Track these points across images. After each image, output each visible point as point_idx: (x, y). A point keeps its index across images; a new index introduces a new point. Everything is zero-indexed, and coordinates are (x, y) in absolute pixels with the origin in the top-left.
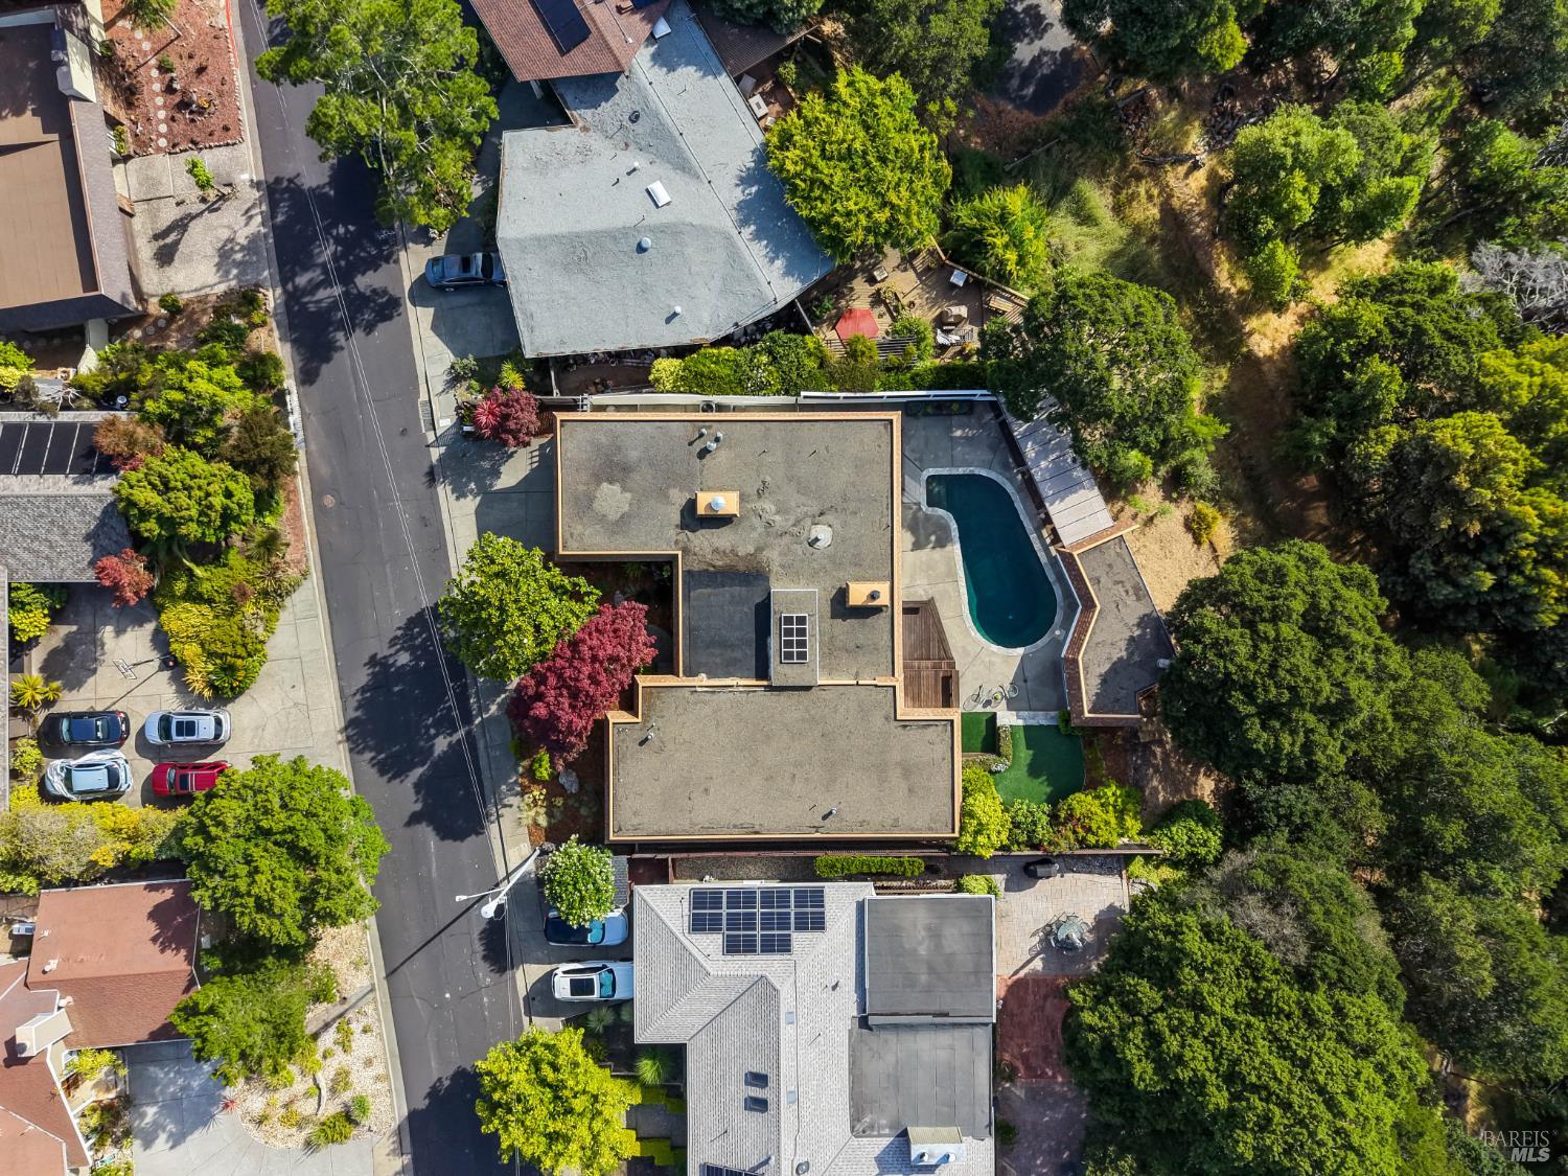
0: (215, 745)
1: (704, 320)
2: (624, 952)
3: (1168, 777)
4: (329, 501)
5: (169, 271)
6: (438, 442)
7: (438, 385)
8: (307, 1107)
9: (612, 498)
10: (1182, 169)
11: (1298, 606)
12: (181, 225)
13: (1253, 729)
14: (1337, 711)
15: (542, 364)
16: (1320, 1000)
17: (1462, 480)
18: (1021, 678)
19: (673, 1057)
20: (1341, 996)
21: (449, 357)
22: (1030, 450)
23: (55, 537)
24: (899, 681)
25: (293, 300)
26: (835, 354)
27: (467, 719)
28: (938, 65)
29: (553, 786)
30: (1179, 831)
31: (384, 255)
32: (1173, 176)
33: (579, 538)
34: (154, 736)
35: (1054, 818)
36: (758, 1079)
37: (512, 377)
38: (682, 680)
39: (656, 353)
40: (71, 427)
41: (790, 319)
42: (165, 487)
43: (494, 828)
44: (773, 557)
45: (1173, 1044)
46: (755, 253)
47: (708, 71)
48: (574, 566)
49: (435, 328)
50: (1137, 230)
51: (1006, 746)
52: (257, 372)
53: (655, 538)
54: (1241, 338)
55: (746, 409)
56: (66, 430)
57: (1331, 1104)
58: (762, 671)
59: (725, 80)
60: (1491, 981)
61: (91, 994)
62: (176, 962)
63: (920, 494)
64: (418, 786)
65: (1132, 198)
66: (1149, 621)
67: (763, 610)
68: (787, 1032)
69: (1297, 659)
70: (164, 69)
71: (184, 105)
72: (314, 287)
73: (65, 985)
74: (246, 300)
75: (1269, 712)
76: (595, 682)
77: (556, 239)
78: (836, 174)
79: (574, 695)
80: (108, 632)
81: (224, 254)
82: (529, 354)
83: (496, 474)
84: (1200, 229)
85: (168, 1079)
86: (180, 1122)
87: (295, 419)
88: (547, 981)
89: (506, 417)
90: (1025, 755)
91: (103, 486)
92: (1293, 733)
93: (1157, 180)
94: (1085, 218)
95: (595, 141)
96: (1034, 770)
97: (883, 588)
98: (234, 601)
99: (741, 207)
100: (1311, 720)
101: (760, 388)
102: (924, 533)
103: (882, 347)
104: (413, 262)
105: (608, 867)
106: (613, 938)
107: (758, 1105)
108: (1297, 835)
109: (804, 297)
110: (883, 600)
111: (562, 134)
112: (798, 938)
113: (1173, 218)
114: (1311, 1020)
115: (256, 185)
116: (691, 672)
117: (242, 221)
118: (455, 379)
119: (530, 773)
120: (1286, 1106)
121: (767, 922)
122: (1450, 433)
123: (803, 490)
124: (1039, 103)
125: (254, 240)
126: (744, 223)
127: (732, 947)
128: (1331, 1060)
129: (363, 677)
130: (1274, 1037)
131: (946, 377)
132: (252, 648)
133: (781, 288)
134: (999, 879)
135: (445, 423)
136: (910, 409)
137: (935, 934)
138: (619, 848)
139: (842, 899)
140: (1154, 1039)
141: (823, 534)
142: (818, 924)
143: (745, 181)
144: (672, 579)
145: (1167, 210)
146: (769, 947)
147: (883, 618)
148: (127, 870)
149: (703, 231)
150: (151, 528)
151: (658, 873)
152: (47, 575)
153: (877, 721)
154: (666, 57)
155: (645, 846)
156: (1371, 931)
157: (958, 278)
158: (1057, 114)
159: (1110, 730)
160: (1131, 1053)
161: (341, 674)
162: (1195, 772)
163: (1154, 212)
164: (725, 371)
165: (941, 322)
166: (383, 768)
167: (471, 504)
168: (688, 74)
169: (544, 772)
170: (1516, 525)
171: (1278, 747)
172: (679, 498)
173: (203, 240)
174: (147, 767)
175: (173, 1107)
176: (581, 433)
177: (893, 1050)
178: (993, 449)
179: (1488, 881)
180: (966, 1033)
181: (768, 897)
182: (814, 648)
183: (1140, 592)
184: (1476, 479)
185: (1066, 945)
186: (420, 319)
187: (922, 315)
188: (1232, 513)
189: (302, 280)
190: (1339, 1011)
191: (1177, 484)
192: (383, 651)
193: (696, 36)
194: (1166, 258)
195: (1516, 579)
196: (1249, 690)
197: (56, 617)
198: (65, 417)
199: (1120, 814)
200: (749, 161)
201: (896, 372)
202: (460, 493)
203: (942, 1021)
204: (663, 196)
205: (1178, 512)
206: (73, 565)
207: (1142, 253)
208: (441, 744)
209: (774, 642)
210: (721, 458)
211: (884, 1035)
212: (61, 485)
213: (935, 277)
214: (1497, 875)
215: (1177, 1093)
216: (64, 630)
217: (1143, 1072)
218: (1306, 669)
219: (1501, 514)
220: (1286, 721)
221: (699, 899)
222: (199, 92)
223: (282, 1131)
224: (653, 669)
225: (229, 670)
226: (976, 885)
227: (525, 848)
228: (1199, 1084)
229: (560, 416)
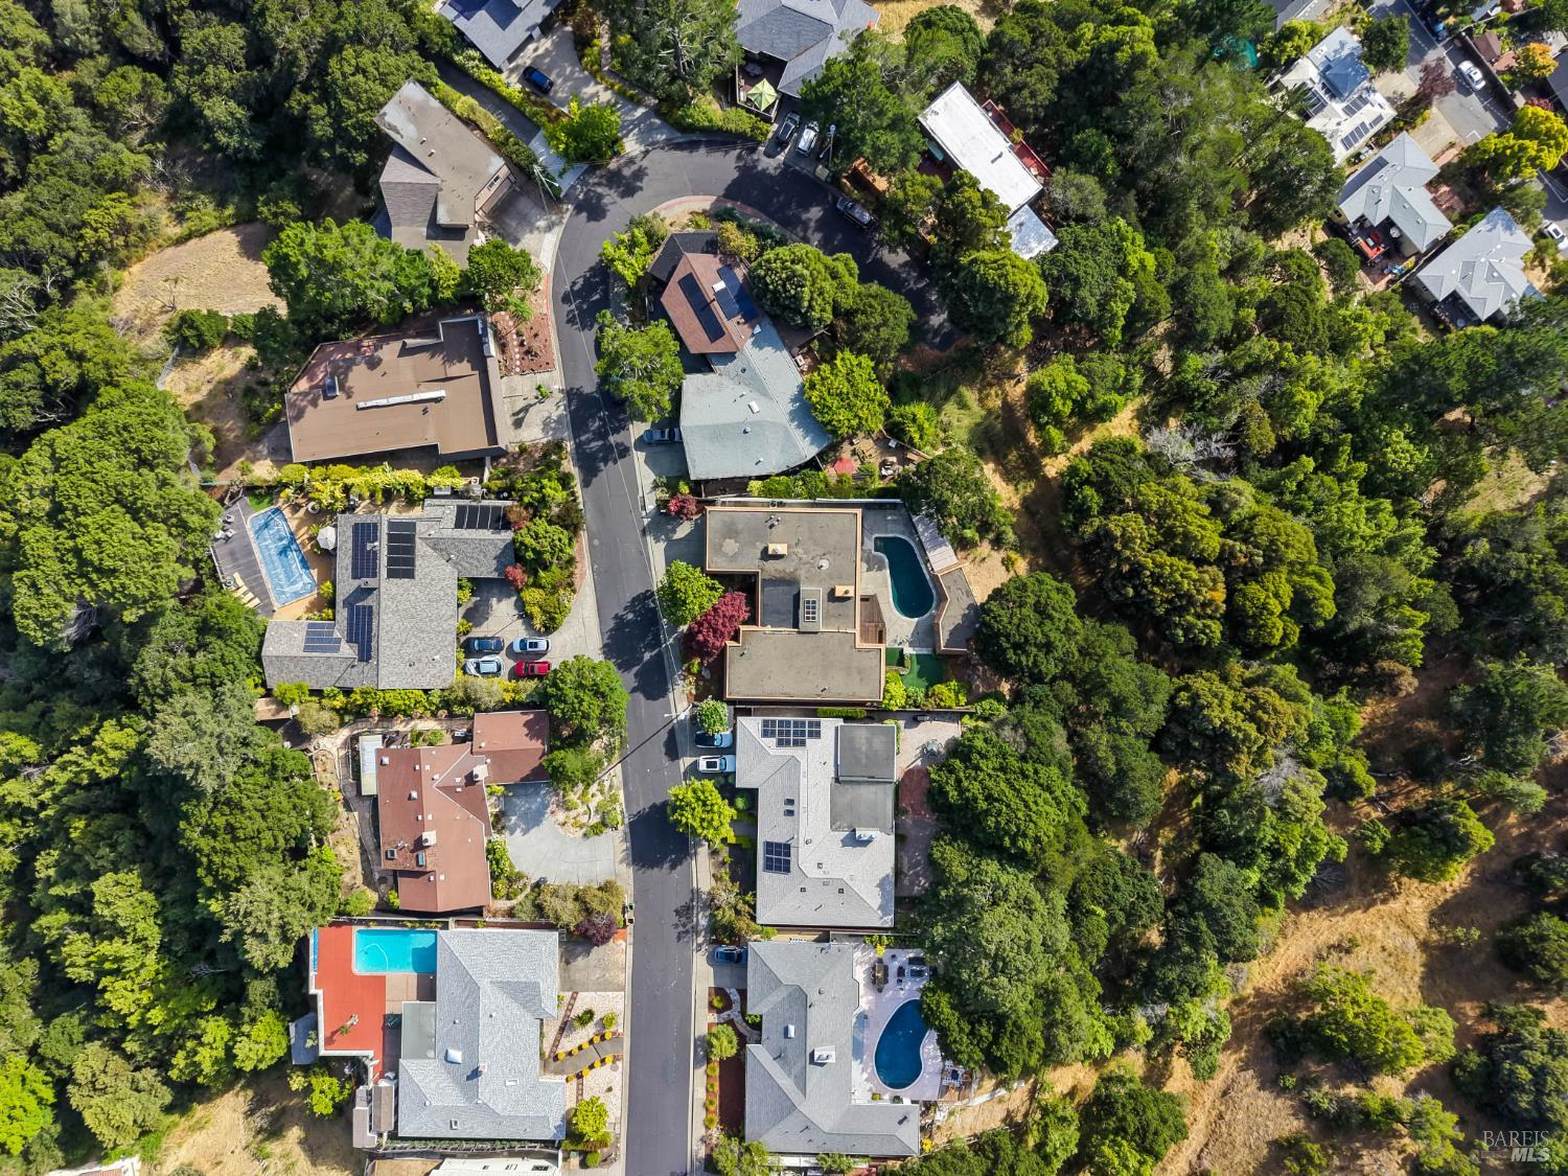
0: (543, 654)
1: (773, 463)
2: (731, 750)
3: (984, 680)
4: (596, 542)
5: (520, 431)
6: (647, 516)
7: (648, 488)
8: (584, 819)
9: (731, 546)
10: (1013, 382)
11: (1031, 600)
12: (526, 409)
13: (1010, 654)
14: (1048, 647)
15: (698, 483)
16: (1029, 767)
17: (1118, 546)
18: (916, 632)
19: (752, 795)
20: (1039, 766)
21: (653, 477)
22: (920, 528)
23: (481, 557)
24: (857, 631)
25: (579, 446)
26: (833, 481)
27: (659, 644)
28: (884, 349)
29: (699, 676)
30: (986, 704)
31: (621, 427)
32: (1008, 385)
33: (715, 563)
34: (517, 648)
35: (927, 696)
36: (790, 802)
37: (684, 489)
38: (760, 628)
39: (750, 478)
40: (487, 508)
41: (812, 464)
42: (537, 537)
43: (671, 695)
44: (802, 574)
45: (966, 784)
46: (797, 434)
47: (777, 349)
48: (714, 575)
49: (646, 462)
50: (990, 412)
51: (907, 662)
52: (565, 481)
53: (749, 564)
54: (1041, 467)
55: (791, 505)
56: (485, 509)
57: (1027, 806)
58: (796, 625)
59: (785, 353)
60: (1114, 768)
61: (499, 758)
62: (537, 745)
63: (870, 545)
64: (636, 675)
65: (988, 395)
66: (972, 607)
67: (797, 597)
68: (803, 781)
69: (1028, 624)
70: (519, 334)
71: (528, 352)
72: (589, 441)
73: (488, 754)
74: (558, 446)
75: (1016, 647)
76: (724, 625)
77: (706, 427)
78: (834, 403)
79: (715, 631)
80: (494, 601)
81: (546, 425)
82: (693, 478)
83: (674, 531)
84: (1019, 414)
85: (522, 805)
86: (526, 823)
87: (580, 500)
88: (696, 764)
89: (682, 507)
90: (916, 668)
91: (507, 535)
92: (1028, 656)
93: (1000, 386)
94: (963, 405)
95: (725, 381)
96: (920, 675)
97: (851, 589)
98: (555, 589)
99: (791, 413)
100: (1034, 650)
101: (798, 496)
102: (873, 565)
103: (855, 478)
104: (637, 430)
105: (725, 710)
106: (726, 744)
107: (790, 813)
108: (1037, 705)
109: (820, 455)
110: (851, 594)
111: (710, 376)
112: (809, 741)
113: (1007, 406)
114: (1025, 777)
115: (561, 391)
116: (763, 625)
117: (555, 408)
118: (656, 486)
119: (688, 670)
120: (1008, 806)
121: (795, 733)
122: (1115, 524)
123: (816, 543)
124: (943, 346)
125: (560, 417)
126: (792, 420)
127: (780, 743)
128: (1029, 790)
129: (611, 624)
130: (1008, 781)
131: (883, 493)
132: (561, 609)
133: (808, 449)
134: (902, 723)
135: (651, 507)
136: (866, 507)
137: (869, 741)
138: (730, 702)
139: (829, 726)
140: (959, 781)
141: (825, 564)
142: (818, 735)
143: (793, 401)
144: (756, 583)
145: (1005, 402)
146: (796, 743)
147: (851, 602)
148: (514, 705)
149: (774, 424)
150: (530, 555)
151: (748, 713)
152: (475, 574)
153: (847, 649)
154: (759, 343)
155: (741, 702)
156: (1060, 742)
157: (893, 444)
158: (951, 351)
159: (956, 656)
160: (948, 788)
161: (601, 623)
162: (1000, 680)
163: (999, 403)
164: (781, 488)
165: (883, 464)
166: (620, 667)
167: (662, 545)
168: (768, 350)
169: (695, 669)
170: (1143, 567)
171: (1020, 662)
172: (761, 547)
173: (536, 417)
174: (511, 663)
175: (524, 817)
176: (718, 516)
177: (850, 793)
178: (906, 525)
179: (1119, 727)
180: (882, 787)
181: (796, 724)
182: (820, 615)
183: (969, 593)
184: (1125, 546)
185: (932, 753)
186: (639, 457)
187: (874, 461)
188: (1029, 556)
189: (583, 438)
190: (1036, 772)
191: (997, 543)
192: (621, 613)
193: (773, 332)
194: (1004, 428)
195: (1144, 592)
196: (1008, 636)
197: (473, 593)
198: (485, 503)
199: (957, 694)
200: (795, 391)
201: (860, 490)
202: (657, 540)
203: (873, 781)
204: (756, 409)
205: (998, 556)
206: (487, 570)
207: (990, 425)
208: (647, 656)
209: (801, 611)
210: (779, 528)
211: (847, 786)
212: (486, 534)
213: (882, 442)
214: (1124, 724)
215: (968, 803)
216: (474, 599)
217: (953, 794)
218: (1032, 628)
219: (1138, 562)
220: (1025, 652)
221: (765, 723)
222: (536, 345)
223: (572, 829)
224: (745, 623)
225: (553, 619)
226: (890, 723)
227: (685, 704)
228: (975, 799)
229: (709, 508)
